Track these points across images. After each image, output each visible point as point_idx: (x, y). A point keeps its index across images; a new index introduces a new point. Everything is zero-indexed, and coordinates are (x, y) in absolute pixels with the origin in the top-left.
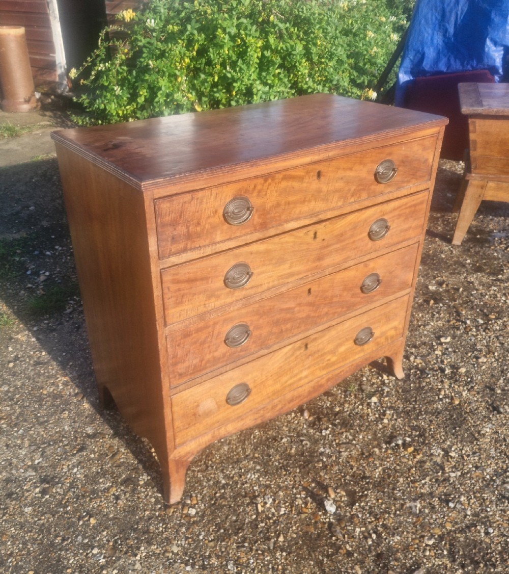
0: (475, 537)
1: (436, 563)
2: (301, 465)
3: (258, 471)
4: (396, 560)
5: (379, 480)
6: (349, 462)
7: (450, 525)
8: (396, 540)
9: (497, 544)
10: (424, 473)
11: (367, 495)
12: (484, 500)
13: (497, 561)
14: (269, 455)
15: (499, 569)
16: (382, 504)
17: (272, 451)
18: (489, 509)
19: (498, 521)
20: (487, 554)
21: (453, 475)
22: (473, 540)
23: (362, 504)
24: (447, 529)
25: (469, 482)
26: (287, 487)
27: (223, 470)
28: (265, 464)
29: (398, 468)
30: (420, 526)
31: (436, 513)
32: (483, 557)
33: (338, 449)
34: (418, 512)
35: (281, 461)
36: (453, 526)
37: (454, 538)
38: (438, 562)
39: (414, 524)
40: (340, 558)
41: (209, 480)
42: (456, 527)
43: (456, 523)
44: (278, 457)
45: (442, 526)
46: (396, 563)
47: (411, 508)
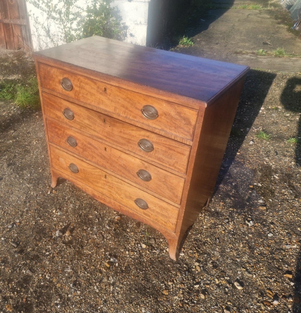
0: (54, 298)
1: (35, 279)
2: (83, 221)
3: (75, 207)
4: (36, 263)
5: (82, 252)
6: (90, 238)
7: (60, 286)
8: (46, 262)
9: (51, 310)
10: (93, 273)
11: (71, 248)
12: (81, 304)
13: (40, 308)
14: (85, 209)
15: (35, 309)
16: (67, 255)
17: (88, 209)
18: (74, 306)
19: (67, 311)
20: (44, 304)
21: (95, 288)
22: (52, 297)
23: (65, 247)
24: (57, 284)
25: (92, 296)
26: (69, 218)
27: (72, 196)
28: (80, 209)
29: (93, 261)
30: (57, 272)
31: (66, 279)
32: (42, 302)
33: (98, 233)
34: (66, 271)
35: (83, 214)
36: (59, 288)
37: (52, 288)
38: (36, 280)
39: (58, 269)
40: (34, 242)
41: (66, 194)
42: (59, 289)
43: (62, 289)
44: (85, 212)
45: (58, 282)
46: (34, 263)
47: (68, 268)
